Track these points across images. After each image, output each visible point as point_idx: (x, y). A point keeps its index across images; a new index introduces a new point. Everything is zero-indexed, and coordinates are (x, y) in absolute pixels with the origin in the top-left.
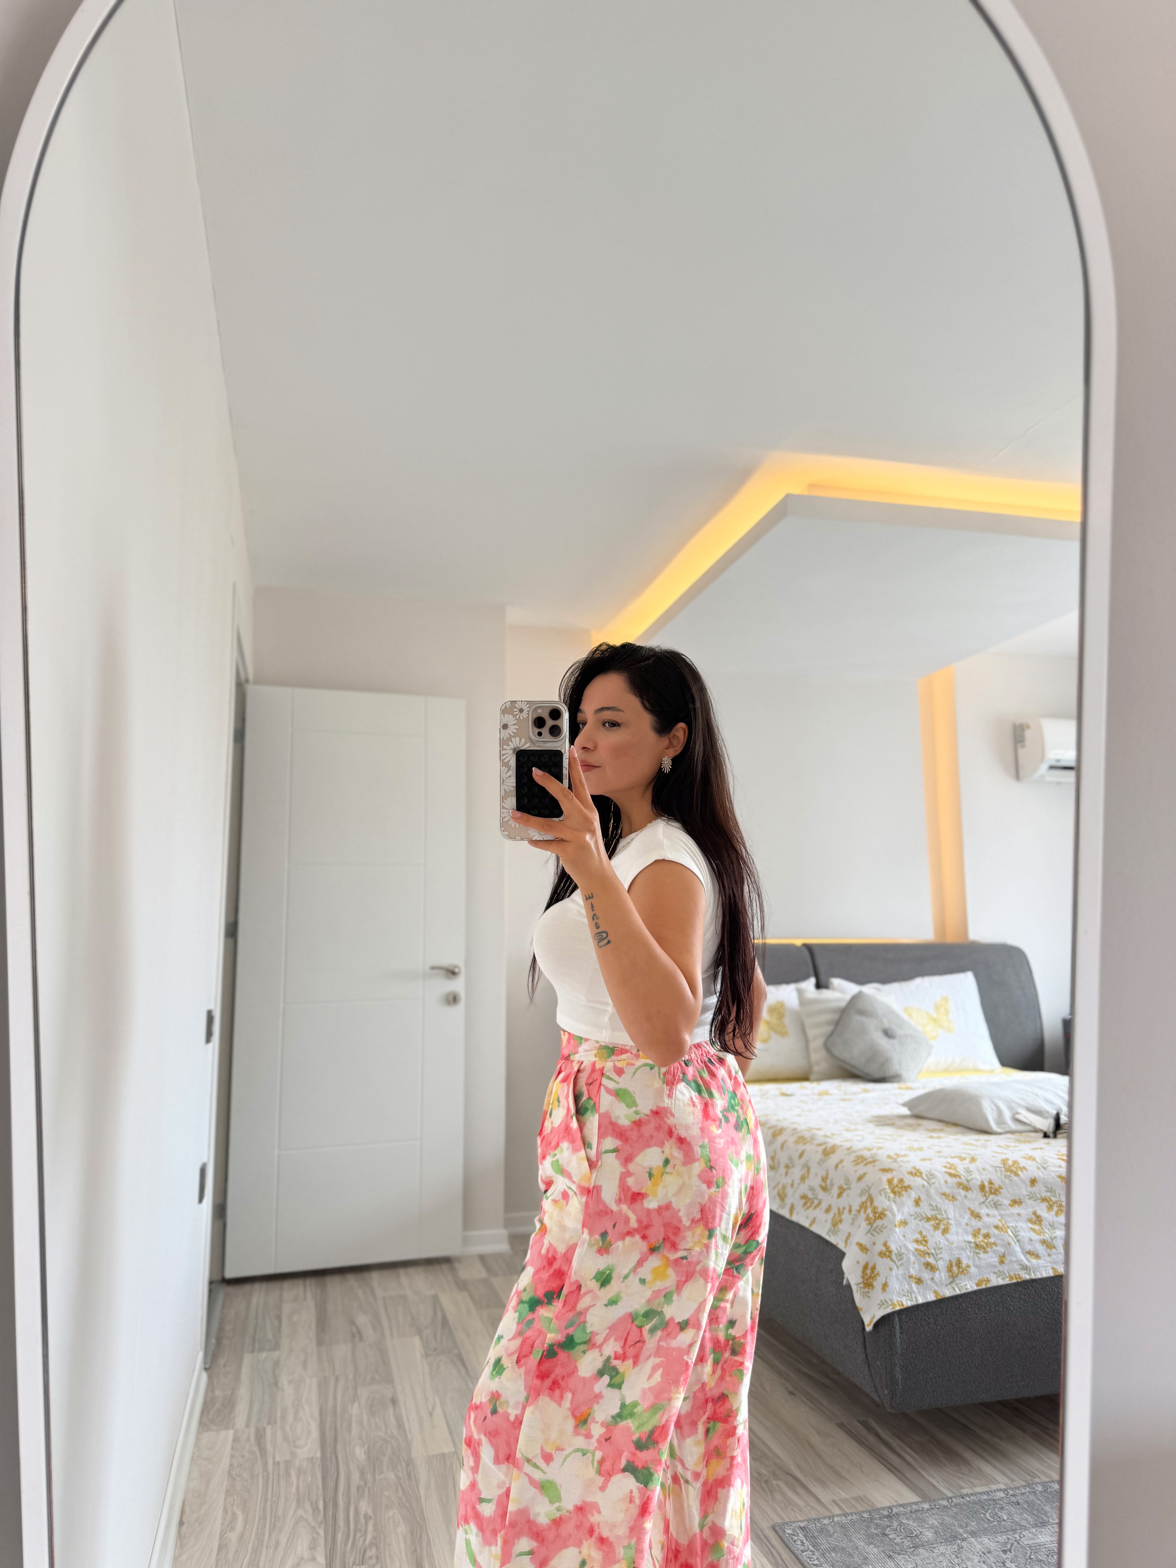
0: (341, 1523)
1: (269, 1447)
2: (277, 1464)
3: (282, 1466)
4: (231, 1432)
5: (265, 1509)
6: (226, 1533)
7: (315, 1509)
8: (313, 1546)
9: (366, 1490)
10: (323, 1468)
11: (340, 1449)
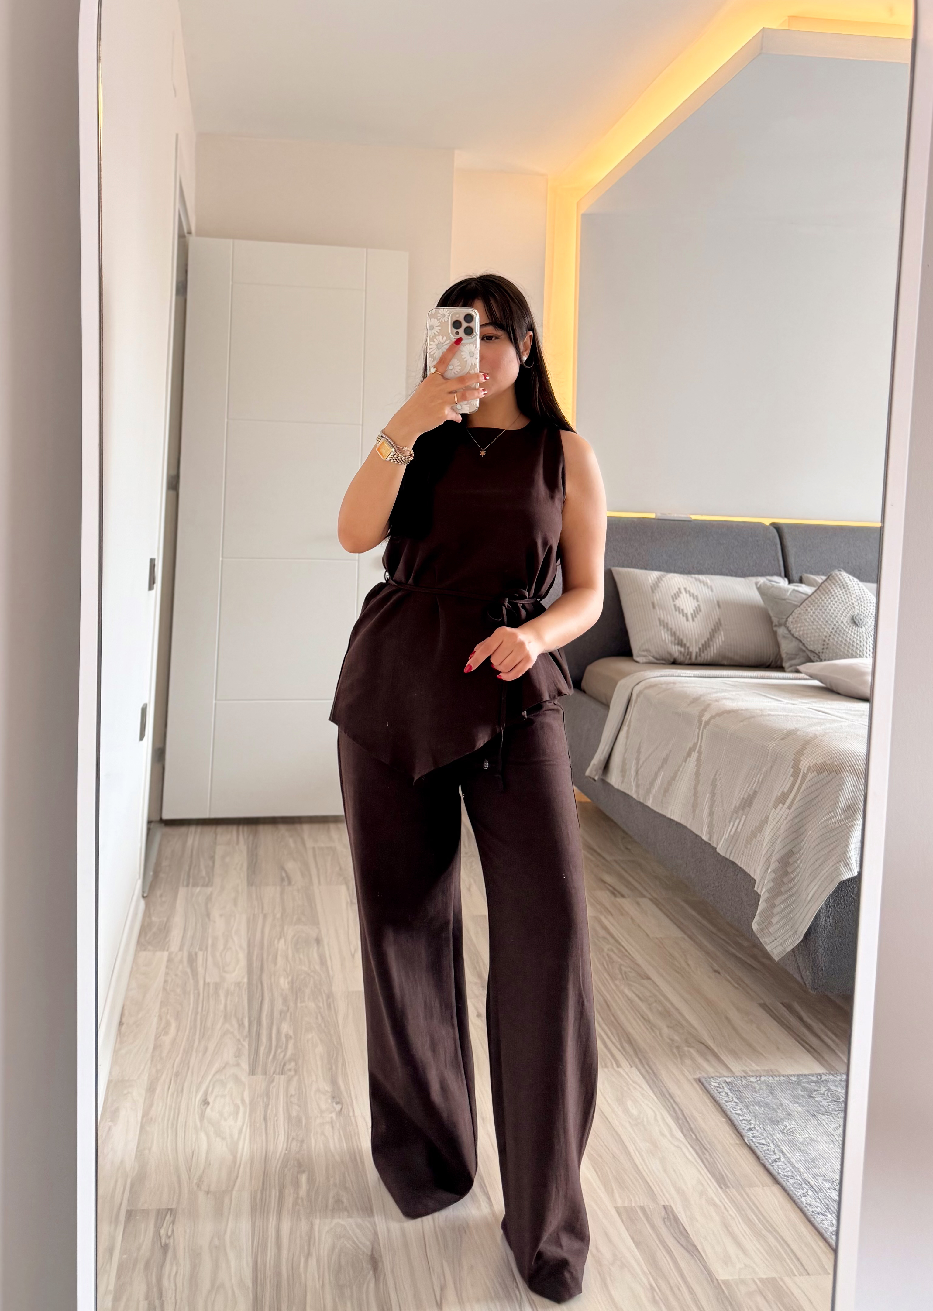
0: (264, 1039)
1: (201, 970)
2: (206, 984)
3: (211, 986)
4: (166, 954)
5: (195, 1020)
6: (160, 1036)
7: (241, 1025)
8: (238, 1054)
9: (289, 1014)
10: (249, 992)
11: (265, 978)
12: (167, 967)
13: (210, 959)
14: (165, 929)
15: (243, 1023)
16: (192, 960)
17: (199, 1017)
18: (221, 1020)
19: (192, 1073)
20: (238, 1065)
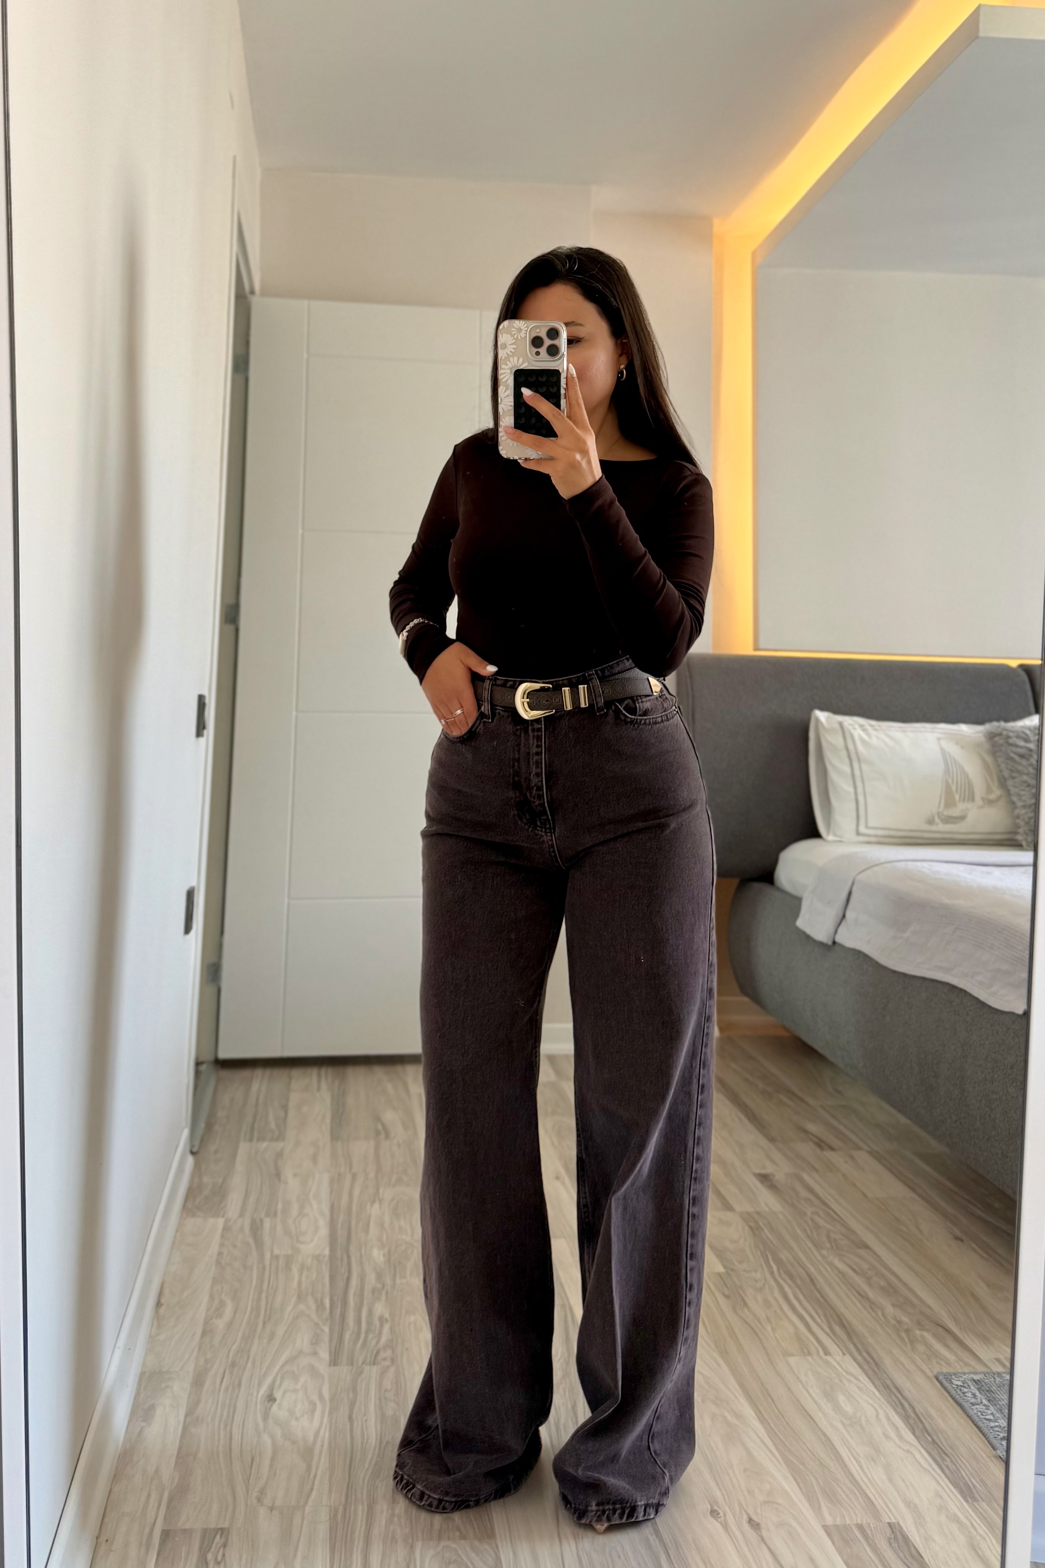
0: (351, 1323)
1: (267, 1240)
2: (274, 1257)
3: (282, 1260)
4: (221, 1222)
5: (259, 1299)
6: (211, 1319)
7: (320, 1306)
8: (316, 1341)
9: (384, 1293)
10: (331, 1266)
11: (353, 1249)
12: (222, 1236)
13: (279, 1228)
14: (220, 1192)
15: (322, 1304)
16: (256, 1229)
17: (264, 1295)
18: (294, 1300)
19: (254, 1363)
20: (315, 1354)
